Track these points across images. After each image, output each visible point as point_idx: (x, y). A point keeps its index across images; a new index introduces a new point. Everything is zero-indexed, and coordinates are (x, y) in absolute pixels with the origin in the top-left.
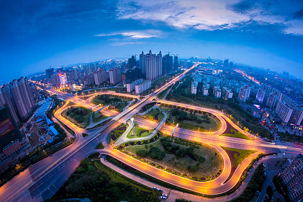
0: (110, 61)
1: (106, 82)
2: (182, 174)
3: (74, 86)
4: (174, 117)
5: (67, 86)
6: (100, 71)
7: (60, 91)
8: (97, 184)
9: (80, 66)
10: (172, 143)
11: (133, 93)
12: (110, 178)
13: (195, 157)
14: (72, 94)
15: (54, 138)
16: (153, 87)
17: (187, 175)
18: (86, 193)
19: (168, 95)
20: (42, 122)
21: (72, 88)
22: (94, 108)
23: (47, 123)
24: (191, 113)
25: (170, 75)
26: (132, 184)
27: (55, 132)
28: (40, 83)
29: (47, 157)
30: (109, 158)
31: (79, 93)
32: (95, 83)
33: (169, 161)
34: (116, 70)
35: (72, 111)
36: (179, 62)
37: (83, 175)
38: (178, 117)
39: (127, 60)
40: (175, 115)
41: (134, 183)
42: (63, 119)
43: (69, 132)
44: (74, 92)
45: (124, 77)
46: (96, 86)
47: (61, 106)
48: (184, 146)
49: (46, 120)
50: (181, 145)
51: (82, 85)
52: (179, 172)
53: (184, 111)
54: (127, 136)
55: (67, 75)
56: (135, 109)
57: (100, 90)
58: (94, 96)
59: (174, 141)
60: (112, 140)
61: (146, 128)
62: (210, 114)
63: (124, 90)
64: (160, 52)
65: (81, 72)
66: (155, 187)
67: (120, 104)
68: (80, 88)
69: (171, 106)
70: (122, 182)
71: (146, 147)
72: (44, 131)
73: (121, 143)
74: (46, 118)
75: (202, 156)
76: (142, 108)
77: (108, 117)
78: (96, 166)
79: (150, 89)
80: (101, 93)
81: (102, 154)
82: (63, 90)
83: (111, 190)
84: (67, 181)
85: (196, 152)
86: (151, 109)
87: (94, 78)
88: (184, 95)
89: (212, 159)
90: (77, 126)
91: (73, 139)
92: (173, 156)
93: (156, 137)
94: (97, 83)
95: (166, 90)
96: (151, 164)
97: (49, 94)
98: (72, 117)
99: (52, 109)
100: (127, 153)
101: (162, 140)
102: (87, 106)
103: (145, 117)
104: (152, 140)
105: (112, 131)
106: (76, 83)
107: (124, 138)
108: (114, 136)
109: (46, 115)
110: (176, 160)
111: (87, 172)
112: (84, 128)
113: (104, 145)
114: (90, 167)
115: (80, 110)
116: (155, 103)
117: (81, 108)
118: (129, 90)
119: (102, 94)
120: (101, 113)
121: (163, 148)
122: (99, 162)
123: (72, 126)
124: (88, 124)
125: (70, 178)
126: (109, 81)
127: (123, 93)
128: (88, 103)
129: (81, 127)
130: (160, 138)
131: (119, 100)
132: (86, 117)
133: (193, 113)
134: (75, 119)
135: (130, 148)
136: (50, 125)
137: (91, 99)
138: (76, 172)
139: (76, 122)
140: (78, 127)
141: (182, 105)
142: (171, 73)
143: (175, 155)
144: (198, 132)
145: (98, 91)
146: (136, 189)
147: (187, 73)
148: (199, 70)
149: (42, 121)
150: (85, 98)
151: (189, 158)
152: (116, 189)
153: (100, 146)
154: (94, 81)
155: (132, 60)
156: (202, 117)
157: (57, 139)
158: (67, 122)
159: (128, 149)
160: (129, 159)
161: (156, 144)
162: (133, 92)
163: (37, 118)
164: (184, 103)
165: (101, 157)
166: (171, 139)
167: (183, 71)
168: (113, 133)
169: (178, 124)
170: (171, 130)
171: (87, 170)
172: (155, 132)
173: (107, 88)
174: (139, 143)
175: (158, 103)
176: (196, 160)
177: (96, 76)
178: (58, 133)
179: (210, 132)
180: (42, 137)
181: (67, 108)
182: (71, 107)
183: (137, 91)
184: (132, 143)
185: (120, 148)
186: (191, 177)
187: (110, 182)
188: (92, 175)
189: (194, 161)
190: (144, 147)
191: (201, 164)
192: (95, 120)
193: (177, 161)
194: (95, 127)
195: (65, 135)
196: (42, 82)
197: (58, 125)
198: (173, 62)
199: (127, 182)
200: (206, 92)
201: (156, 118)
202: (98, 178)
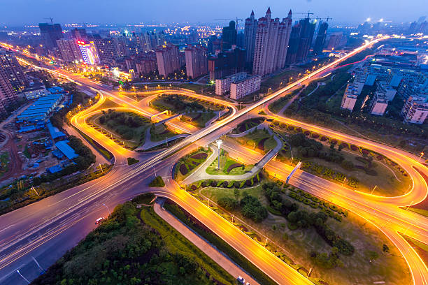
0: (186, 28)
1: (179, 73)
2: (297, 263)
3: (116, 72)
4: (295, 150)
5: (99, 68)
6: (168, 48)
7: (83, 77)
8: (136, 253)
9: (126, 32)
10: (283, 196)
11: (226, 97)
12: (162, 244)
13: (330, 237)
14: (111, 86)
15: (65, 163)
16: (264, 90)
17: (307, 271)
18: (109, 274)
19: (289, 108)
20: (37, 133)
21: (112, 74)
22: (156, 117)
23: (49, 135)
24: (332, 147)
25: (301, 66)
26: (201, 262)
27: (70, 153)
28: (26, 52)
29: (38, 200)
30: (169, 205)
31: (127, 86)
32: (157, 72)
33: (275, 228)
34: (200, 49)
35: (112, 118)
36: (328, 38)
37: (114, 235)
38: (304, 150)
39: (220, 29)
40: (296, 146)
41: (204, 260)
42: (90, 131)
43: (101, 153)
44: (116, 84)
45: (211, 65)
46: (160, 77)
47: (86, 106)
48: (308, 207)
49: (48, 130)
50: (301, 204)
51: (132, 71)
52: (291, 256)
53: (317, 140)
54: (207, 170)
55: (98, 46)
56: (226, 126)
57: (168, 85)
58: (156, 96)
59: (288, 192)
60: (179, 173)
61: (241, 160)
62: (380, 157)
63: (211, 91)
64: (290, 13)
65: (130, 46)
66: (241, 278)
67: (200, 114)
68: (127, 76)
69: (291, 128)
70: (182, 253)
71: (236, 193)
72: (40, 150)
73: (196, 180)
74: (50, 125)
75: (347, 239)
76: (238, 126)
77: (177, 134)
78: (144, 218)
79: (257, 93)
80: (169, 92)
81: (159, 197)
82: (91, 75)
83: (159, 269)
84: (74, 249)
85: (331, 225)
86: (253, 129)
87: (156, 61)
88: (322, 109)
89: (374, 256)
90: (121, 144)
91: (108, 168)
92: (282, 220)
93: (255, 179)
94: (162, 71)
95: (288, 97)
96: (240, 227)
97: (55, 81)
98: (111, 127)
99: (66, 110)
100: (201, 199)
101: (265, 187)
102: (142, 112)
103: (242, 141)
104: (248, 184)
105: (183, 159)
106: (120, 67)
107: (201, 173)
108: (184, 168)
109: (48, 120)
110: (287, 230)
111: (123, 230)
112: (133, 149)
113: (164, 181)
114: (131, 219)
115: (127, 116)
116: (263, 119)
117: (131, 113)
118: (219, 91)
119: (171, 93)
120: (166, 126)
121: (265, 202)
122: (150, 210)
123: (109, 143)
124: (141, 144)
125: (83, 243)
126: (185, 71)
127: (209, 95)
128: (143, 106)
129: (127, 148)
130: (263, 182)
131: (201, 108)
132: (139, 130)
133: (336, 147)
134: (117, 132)
135: (209, 192)
136: (57, 139)
137: (149, 100)
138: (99, 230)
139: (118, 137)
140: (121, 147)
141: (315, 129)
142: (304, 63)
143: (287, 219)
144: (342, 186)
145: (164, 86)
146: (205, 273)
147: (341, 64)
148: (376, 57)
149: (37, 130)
150: (139, 97)
151: (314, 234)
152: (168, 267)
153: (157, 182)
154: (156, 67)
155: (230, 30)
156: (357, 158)
157: (72, 166)
158: (99, 136)
159: (205, 193)
160: (204, 212)
161: (254, 191)
162: (226, 95)
163: (23, 123)
164: (319, 125)
165: (157, 201)
166: (282, 187)
167: (333, 59)
168: (183, 163)
169: (299, 164)
170: (285, 171)
171: (124, 225)
172: (255, 170)
173: (180, 83)
174: (225, 184)
175: (268, 120)
176: (331, 244)
177: (160, 58)
178: (76, 156)
179: (374, 193)
180: (34, 161)
181: (100, 111)
182: (110, 111)
183: (234, 95)
184: (213, 184)
185: (192, 189)
186: (317, 280)
187: (162, 252)
188: (131, 234)
189: (327, 246)
190: (233, 193)
191: (342, 256)
192: (154, 137)
193: (290, 233)
194: (153, 149)
195: (92, 160)
196: (32, 51)
197: (78, 141)
198: (315, 37)
199: (191, 255)
200: (380, 108)
201: (261, 145)
202: (142, 241)
